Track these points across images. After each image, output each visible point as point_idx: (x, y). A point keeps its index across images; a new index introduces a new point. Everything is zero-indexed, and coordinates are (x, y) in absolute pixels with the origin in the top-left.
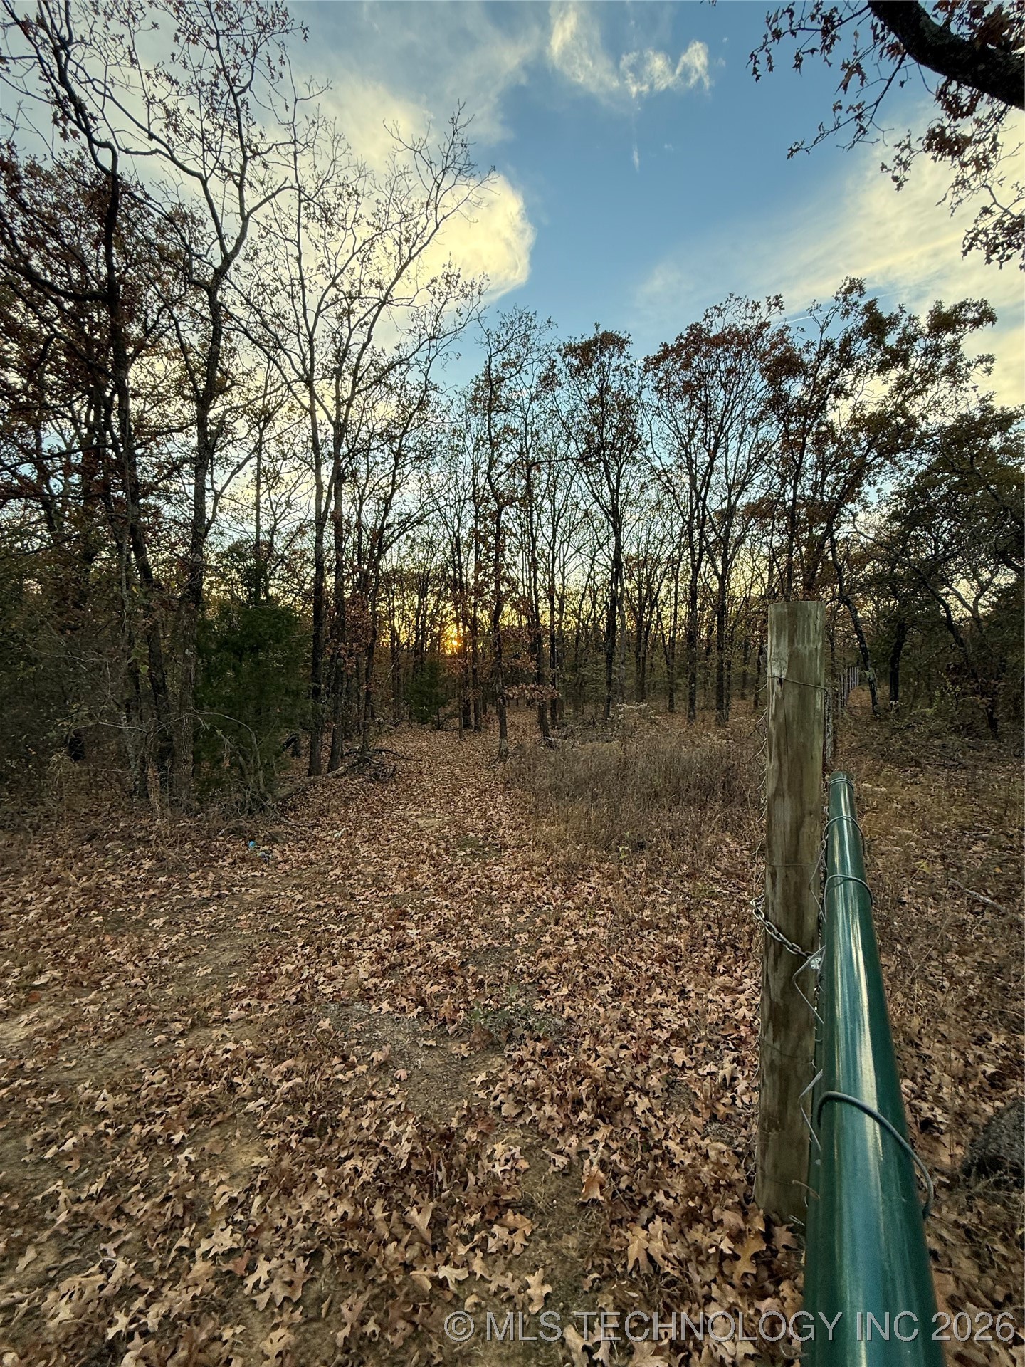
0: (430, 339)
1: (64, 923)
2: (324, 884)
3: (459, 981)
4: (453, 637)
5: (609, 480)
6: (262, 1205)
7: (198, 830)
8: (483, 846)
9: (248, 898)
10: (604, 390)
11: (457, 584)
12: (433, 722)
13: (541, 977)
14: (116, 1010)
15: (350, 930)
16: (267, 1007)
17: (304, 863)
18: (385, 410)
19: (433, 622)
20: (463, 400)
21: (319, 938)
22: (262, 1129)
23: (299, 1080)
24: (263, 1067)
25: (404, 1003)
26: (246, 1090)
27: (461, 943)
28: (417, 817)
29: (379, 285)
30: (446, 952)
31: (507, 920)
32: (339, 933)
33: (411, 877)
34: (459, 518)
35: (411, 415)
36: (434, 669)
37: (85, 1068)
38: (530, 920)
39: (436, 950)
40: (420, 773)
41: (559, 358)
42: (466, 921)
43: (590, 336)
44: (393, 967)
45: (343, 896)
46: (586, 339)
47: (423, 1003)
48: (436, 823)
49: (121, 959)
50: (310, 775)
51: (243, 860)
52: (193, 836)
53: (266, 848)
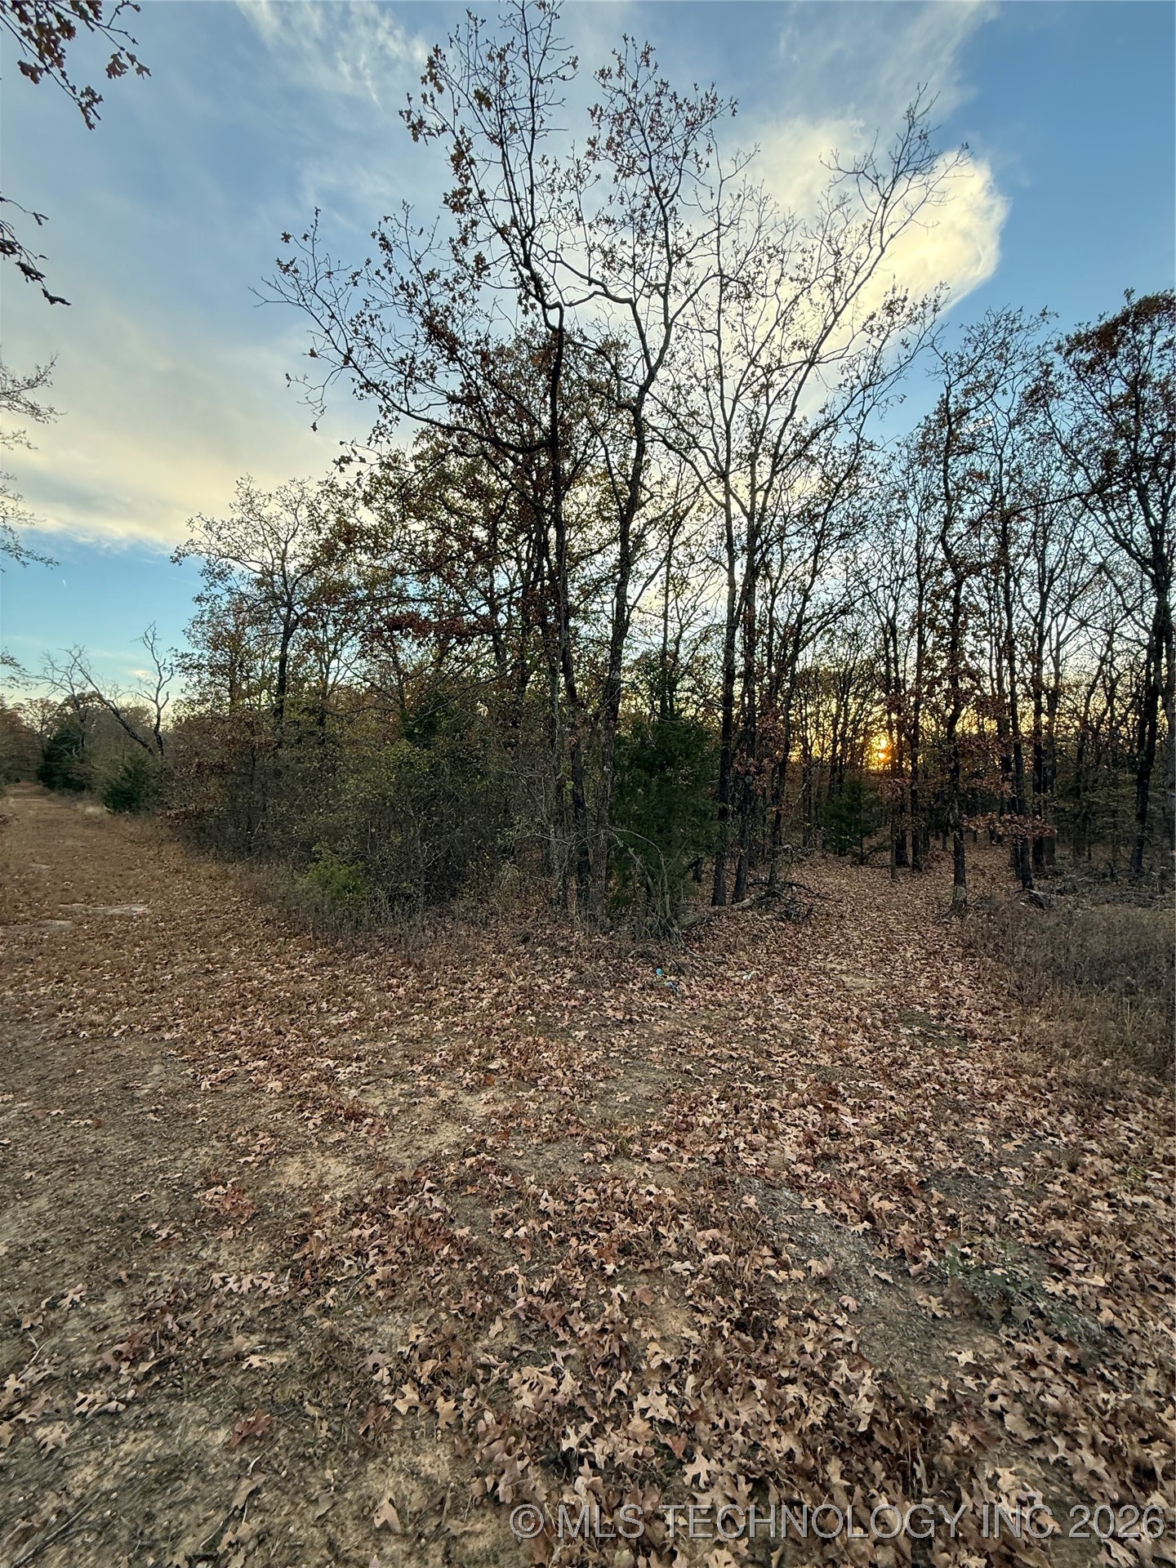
0: (865, 388)
1: (508, 1016)
2: (735, 1033)
3: (920, 1207)
4: (880, 749)
5: (1148, 514)
6: (696, 1388)
7: (611, 947)
8: (939, 1028)
9: (656, 1028)
10: (1137, 383)
11: (890, 684)
12: (855, 855)
13: (1053, 1244)
14: (550, 1113)
15: (769, 1096)
16: (686, 1158)
17: (711, 1002)
18: (805, 485)
19: (855, 731)
20: (905, 452)
21: (735, 1096)
22: (690, 1298)
23: (726, 1258)
24: (687, 1226)
25: (845, 1211)
26: (670, 1245)
27: (918, 1154)
28: (841, 972)
29: (802, 345)
30: (895, 1159)
31: (985, 1141)
32: (757, 1096)
33: (839, 1048)
34: (896, 600)
35: (839, 485)
36: (857, 789)
37: (529, 1161)
38: (1025, 1151)
39: (883, 1153)
40: (842, 917)
41: (1058, 359)
42: (923, 1126)
43: (1115, 310)
44: (826, 1157)
45: (759, 1053)
46: (1108, 318)
47: (869, 1217)
48: (867, 984)
49: (552, 1063)
50: (713, 904)
51: (652, 987)
52: (607, 953)
53: (673, 978)
